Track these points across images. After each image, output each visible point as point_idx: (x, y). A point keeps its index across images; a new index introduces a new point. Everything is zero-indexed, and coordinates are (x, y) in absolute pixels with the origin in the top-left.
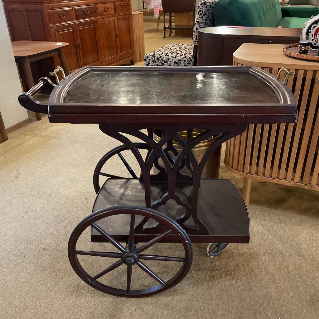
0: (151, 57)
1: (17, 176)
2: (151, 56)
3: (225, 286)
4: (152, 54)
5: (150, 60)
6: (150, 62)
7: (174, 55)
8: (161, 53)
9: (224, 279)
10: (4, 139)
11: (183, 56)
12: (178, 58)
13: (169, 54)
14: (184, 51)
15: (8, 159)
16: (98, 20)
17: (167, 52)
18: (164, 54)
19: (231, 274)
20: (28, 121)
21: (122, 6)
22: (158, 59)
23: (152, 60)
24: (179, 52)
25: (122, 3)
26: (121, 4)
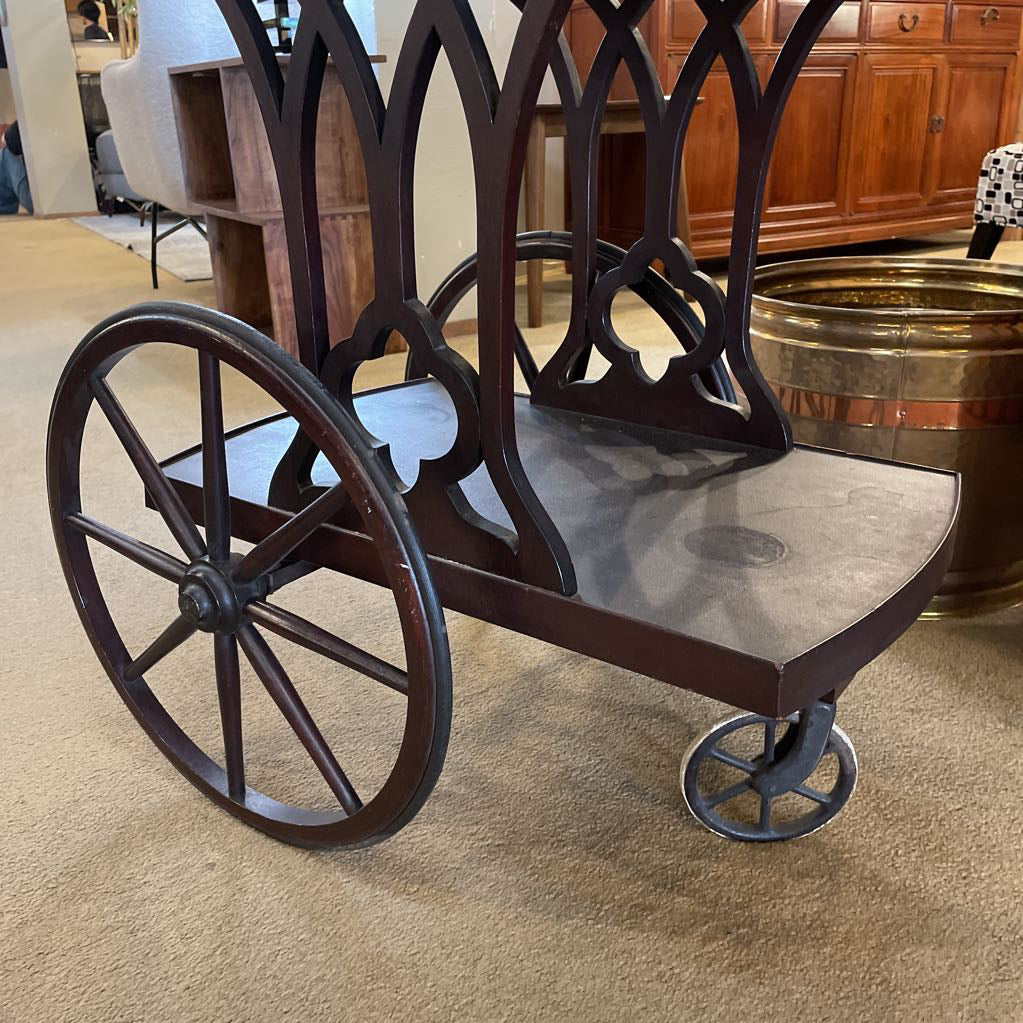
0: (1012, 161)
2: (1012, 157)
3: (660, 976)
5: (1005, 171)
6: (1000, 179)
9: (688, 944)
16: (867, 56)
21: (983, 19)
23: (1012, 172)
25: (983, 8)
26: (980, 12)
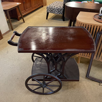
1: (8, 52)
4: (49, 6)
7: (57, 7)
8: (52, 6)
9: (71, 89)
10: (2, 38)
11: (60, 7)
12: (58, 8)
13: (55, 6)
14: (60, 5)
15: (4, 46)
17: (54, 6)
18: (53, 7)
19: (73, 87)
20: (9, 31)
22: (51, 8)
23: (49, 8)
24: (58, 6)
